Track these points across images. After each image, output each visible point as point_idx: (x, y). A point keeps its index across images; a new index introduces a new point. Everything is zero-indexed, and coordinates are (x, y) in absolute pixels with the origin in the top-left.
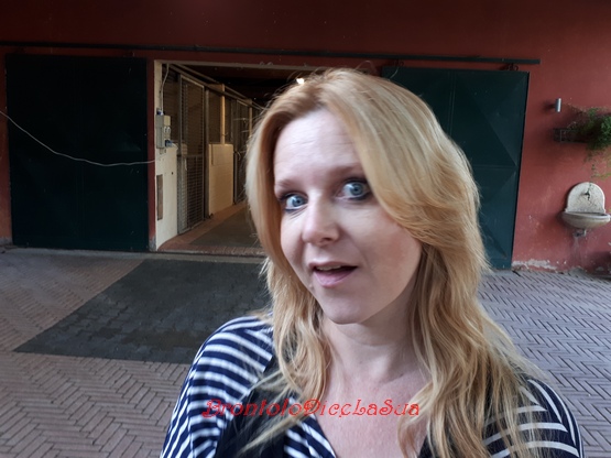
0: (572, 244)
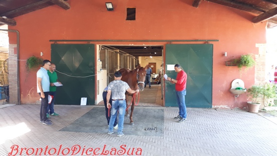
0: (234, 100)
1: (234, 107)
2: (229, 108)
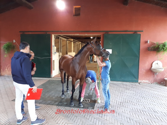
1: (154, 81)
2: (149, 82)
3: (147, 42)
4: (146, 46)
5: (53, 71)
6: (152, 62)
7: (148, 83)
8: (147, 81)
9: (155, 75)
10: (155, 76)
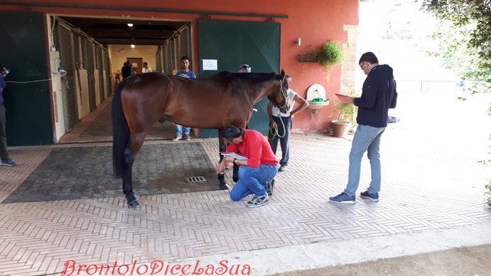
0: (311, 119)
1: (310, 130)
2: (302, 132)
3: (296, 42)
4: (294, 51)
5: (56, 124)
6: (306, 88)
7: (299, 134)
8: (297, 130)
9: (312, 115)
10: (313, 119)
